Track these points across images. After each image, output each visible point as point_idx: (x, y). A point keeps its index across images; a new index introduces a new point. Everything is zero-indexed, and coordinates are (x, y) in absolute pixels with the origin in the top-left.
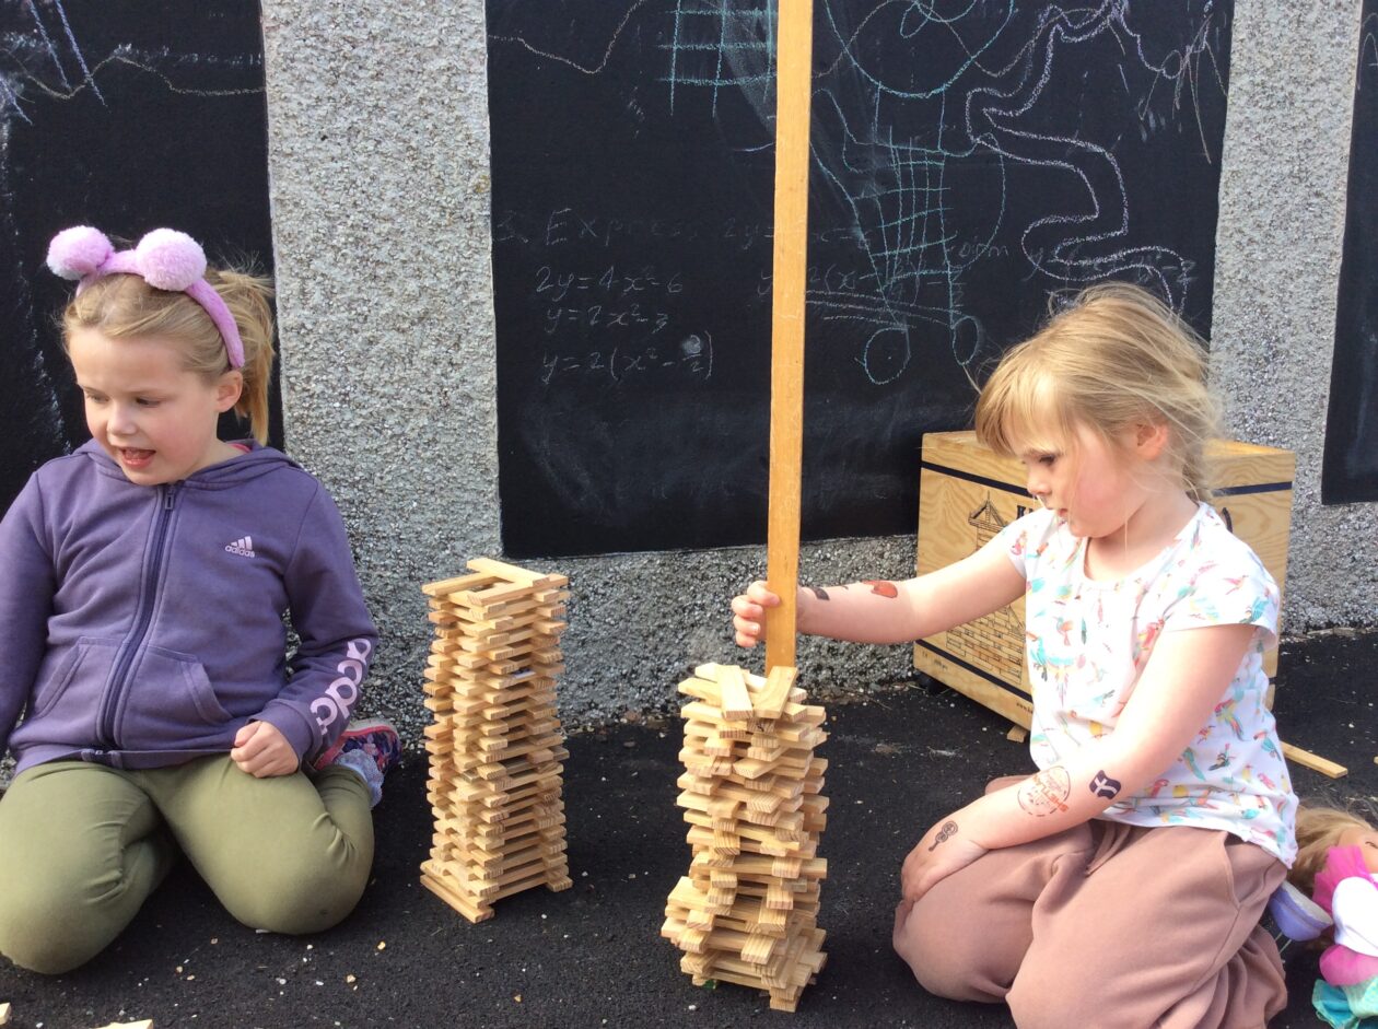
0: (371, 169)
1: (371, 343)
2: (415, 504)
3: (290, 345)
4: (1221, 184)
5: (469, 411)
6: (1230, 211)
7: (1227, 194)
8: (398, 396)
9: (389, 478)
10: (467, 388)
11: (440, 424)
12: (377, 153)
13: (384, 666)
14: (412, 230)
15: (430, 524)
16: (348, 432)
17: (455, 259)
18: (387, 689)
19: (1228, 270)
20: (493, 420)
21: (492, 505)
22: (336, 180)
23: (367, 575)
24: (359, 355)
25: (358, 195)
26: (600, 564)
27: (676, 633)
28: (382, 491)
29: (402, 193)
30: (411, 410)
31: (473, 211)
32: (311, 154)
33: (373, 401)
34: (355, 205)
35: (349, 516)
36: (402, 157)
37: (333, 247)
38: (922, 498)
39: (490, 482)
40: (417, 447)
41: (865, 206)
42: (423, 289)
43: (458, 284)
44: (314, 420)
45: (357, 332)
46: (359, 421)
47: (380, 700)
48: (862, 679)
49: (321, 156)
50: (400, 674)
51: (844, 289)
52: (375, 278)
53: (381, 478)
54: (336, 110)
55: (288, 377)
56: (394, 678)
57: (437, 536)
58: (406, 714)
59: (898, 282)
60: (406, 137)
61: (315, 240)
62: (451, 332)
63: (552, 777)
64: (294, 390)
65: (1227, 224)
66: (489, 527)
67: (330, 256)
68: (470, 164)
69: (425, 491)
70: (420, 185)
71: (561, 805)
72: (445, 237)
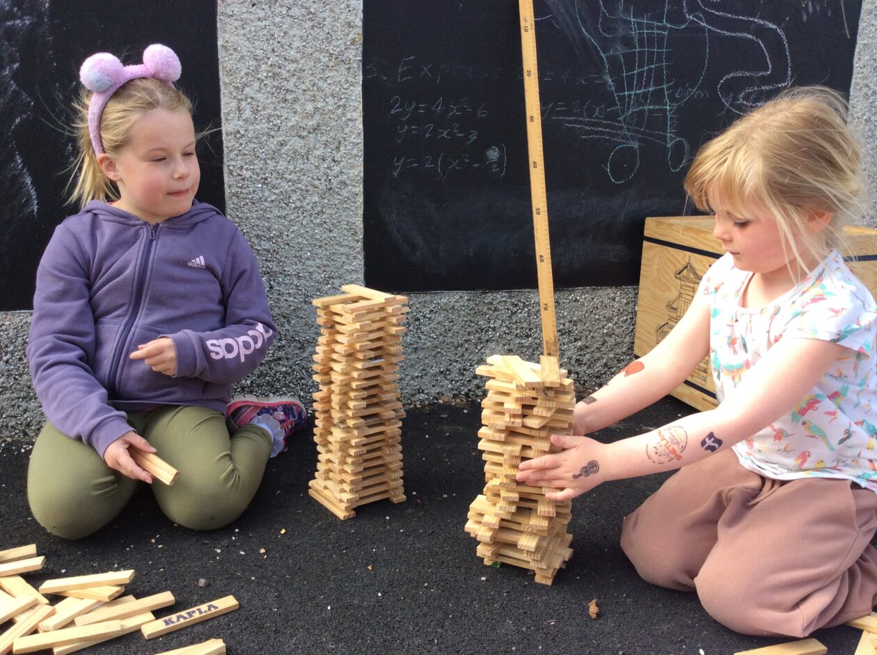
0: (285, 26)
1: (282, 145)
2: (309, 254)
3: (230, 144)
4: (856, 53)
5: (345, 193)
6: (861, 72)
7: (859, 59)
8: (299, 181)
9: (292, 235)
10: (344, 177)
11: (326, 201)
12: (288, 16)
13: (288, 359)
14: (310, 69)
15: (318, 267)
16: (267, 204)
17: (338, 89)
18: (289, 374)
19: (857, 113)
20: (361, 199)
21: (358, 256)
22: (261, 33)
23: (278, 299)
24: (274, 152)
25: (275, 44)
26: (428, 298)
27: (476, 345)
28: (288, 244)
29: (304, 44)
30: (307, 191)
31: (351, 56)
32: (245, 15)
33: (283, 184)
34: (273, 50)
35: (266, 260)
36: (305, 18)
37: (258, 79)
38: (643, 261)
39: (358, 241)
40: (311, 215)
41: (613, 61)
42: (316, 109)
43: (339, 106)
44: (245, 195)
45: (273, 137)
46: (273, 197)
47: (285, 381)
48: (598, 381)
49: (252, 17)
50: (298, 364)
51: (597, 117)
52: (285, 101)
53: (288, 236)
55: (229, 166)
56: (294, 367)
57: (323, 275)
58: (301, 390)
59: (633, 113)
60: (308, 5)
61: (247, 74)
62: (334, 139)
63: (394, 429)
64: (232, 174)
65: (858, 80)
66: (356, 271)
67: (256, 85)
68: (349, 25)
69: (315, 245)
70: (316, 39)
71: (400, 448)
72: (331, 74)
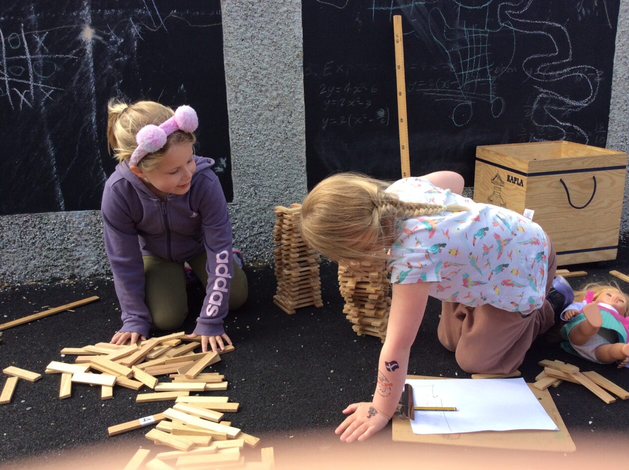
0: (260, 50)
1: (260, 115)
2: (276, 174)
3: (232, 117)
4: (616, 37)
5: (295, 140)
6: (621, 49)
7: (619, 41)
8: (269, 135)
9: (267, 165)
10: (295, 131)
11: (285, 145)
12: (262, 44)
14: (274, 73)
15: (281, 182)
16: (252, 148)
17: (290, 83)
19: (620, 74)
20: (304, 143)
21: (304, 175)
22: (247, 55)
24: (256, 120)
25: (255, 60)
28: (264, 170)
29: (270, 59)
30: (274, 140)
31: (297, 64)
32: (238, 46)
33: (261, 137)
34: (254, 64)
35: (253, 179)
36: (271, 45)
37: (246, 80)
38: (476, 172)
39: (303, 166)
40: (277, 153)
41: (454, 54)
42: (278, 94)
43: (291, 92)
44: (241, 144)
45: (255, 111)
46: (256, 144)
49: (242, 47)
51: (445, 88)
52: (261, 91)
53: (264, 165)
54: (247, 30)
55: (231, 128)
57: (284, 186)
59: (468, 84)
60: (272, 38)
61: (240, 78)
62: (289, 110)
63: (315, 268)
64: (233, 133)
65: (619, 54)
66: (303, 183)
67: (245, 83)
68: (295, 46)
69: (279, 170)
70: (277, 56)
71: (319, 278)
72: (286, 75)
